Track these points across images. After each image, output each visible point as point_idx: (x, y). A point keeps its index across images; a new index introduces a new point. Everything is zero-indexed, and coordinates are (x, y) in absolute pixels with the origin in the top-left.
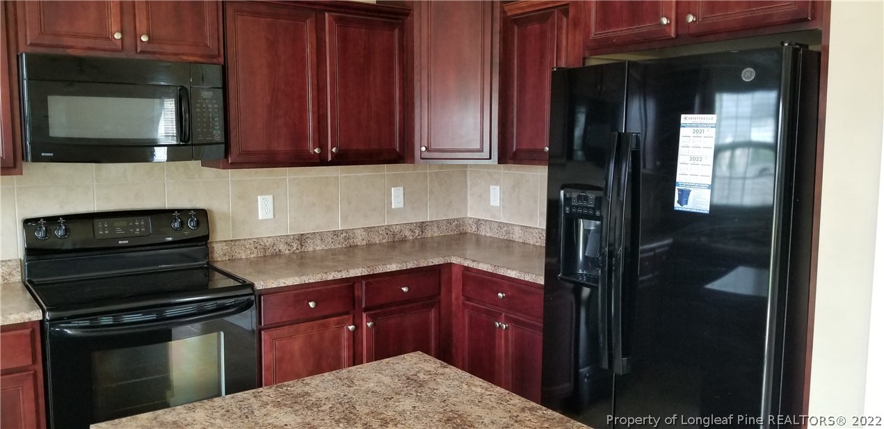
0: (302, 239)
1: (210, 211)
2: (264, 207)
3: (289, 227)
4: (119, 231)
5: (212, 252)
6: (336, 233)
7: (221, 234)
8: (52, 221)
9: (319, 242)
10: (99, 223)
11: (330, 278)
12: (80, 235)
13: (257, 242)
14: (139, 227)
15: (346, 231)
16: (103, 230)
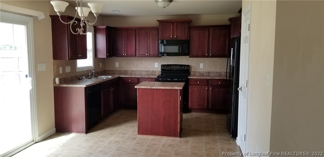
0: (209, 73)
1: (191, 66)
2: (201, 66)
3: (206, 70)
4: (174, 68)
5: (191, 73)
6: (217, 72)
7: (193, 70)
8: (165, 65)
9: (213, 74)
10: (172, 66)
11: (203, 78)
12: (168, 68)
13: (199, 72)
14: (178, 68)
15: (219, 72)
16: (172, 67)
